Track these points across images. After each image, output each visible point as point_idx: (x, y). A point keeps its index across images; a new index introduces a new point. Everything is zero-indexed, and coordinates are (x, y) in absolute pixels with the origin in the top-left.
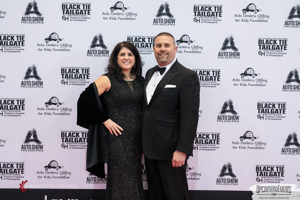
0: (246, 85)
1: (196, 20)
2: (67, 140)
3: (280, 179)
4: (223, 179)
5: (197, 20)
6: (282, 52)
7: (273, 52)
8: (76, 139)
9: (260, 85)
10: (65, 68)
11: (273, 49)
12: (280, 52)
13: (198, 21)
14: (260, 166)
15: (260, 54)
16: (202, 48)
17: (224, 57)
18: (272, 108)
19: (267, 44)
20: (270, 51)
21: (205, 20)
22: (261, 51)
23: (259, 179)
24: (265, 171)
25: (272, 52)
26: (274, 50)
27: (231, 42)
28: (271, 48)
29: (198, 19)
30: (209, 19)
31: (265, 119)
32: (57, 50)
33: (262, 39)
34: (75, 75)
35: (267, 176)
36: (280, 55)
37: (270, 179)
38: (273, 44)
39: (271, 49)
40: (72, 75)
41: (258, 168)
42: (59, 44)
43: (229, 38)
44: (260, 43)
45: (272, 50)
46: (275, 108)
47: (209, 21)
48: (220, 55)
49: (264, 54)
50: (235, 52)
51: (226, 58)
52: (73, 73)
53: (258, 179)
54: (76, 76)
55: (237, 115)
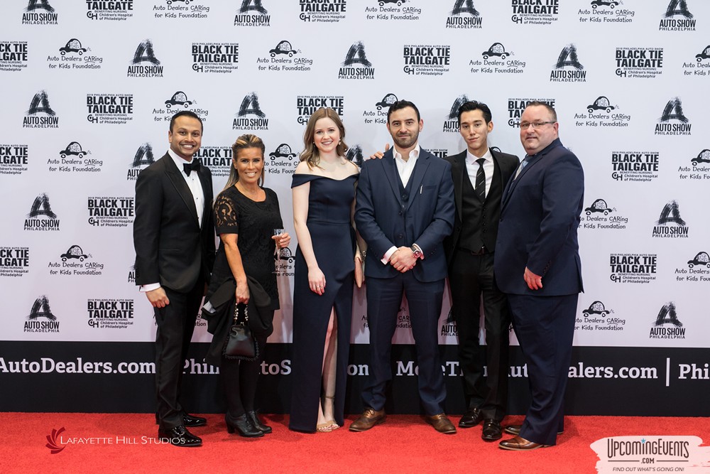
1: (408, 71)
13: (411, 73)
21: (422, 69)
29: (411, 69)
30: (429, 69)
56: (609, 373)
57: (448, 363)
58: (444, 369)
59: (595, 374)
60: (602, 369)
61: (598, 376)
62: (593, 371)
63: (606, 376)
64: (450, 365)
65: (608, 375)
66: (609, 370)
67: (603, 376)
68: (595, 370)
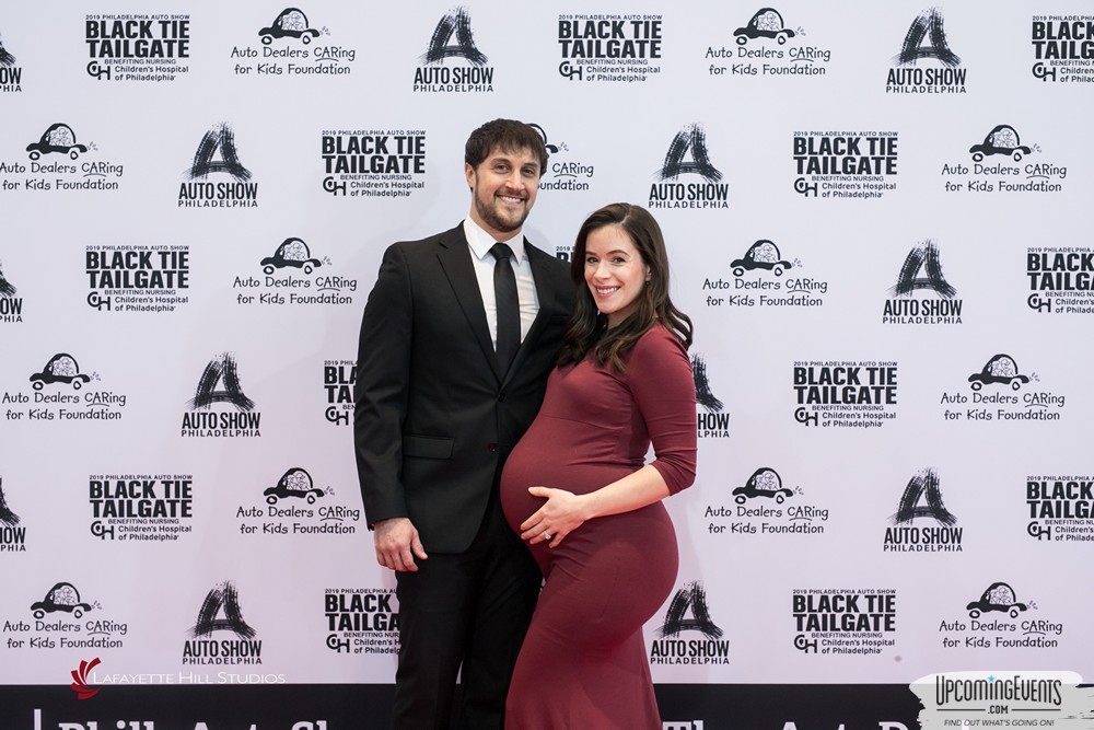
0: (752, 303)
1: (567, 72)
2: (110, 510)
3: (881, 639)
4: (673, 642)
5: (572, 72)
6: (879, 183)
7: (846, 183)
8: (145, 506)
9: (802, 302)
10: (101, 250)
11: (845, 171)
12: (874, 183)
13: (576, 76)
14: (808, 593)
15: (802, 188)
16: (590, 171)
17: (672, 203)
18: (846, 385)
19: (825, 154)
20: (835, 180)
21: (600, 69)
22: (803, 179)
23: (804, 639)
24: (825, 611)
25: (844, 182)
26: (852, 175)
27: (694, 148)
28: (839, 167)
29: (576, 68)
30: (614, 67)
31: (824, 424)
32: (69, 186)
33: (806, 134)
34: (137, 274)
35: (833, 628)
36: (873, 191)
37: (843, 639)
38: (846, 155)
39: (840, 173)
40: (126, 273)
41: (799, 600)
42: (77, 163)
43: (689, 133)
44: (800, 149)
45: (843, 174)
46: (858, 383)
47: (617, 74)
48: (656, 196)
49: (815, 189)
50: (709, 185)
51: (677, 205)
52: (128, 266)
53: (801, 642)
54: (142, 277)
55: (721, 412)
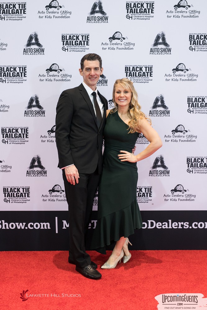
56: (186, 225)
57: (92, 221)
58: (90, 225)
59: (178, 226)
60: (182, 223)
61: (180, 227)
62: (177, 225)
63: (184, 227)
64: (94, 222)
65: (186, 227)
66: (186, 224)
67: (183, 227)
68: (178, 224)
